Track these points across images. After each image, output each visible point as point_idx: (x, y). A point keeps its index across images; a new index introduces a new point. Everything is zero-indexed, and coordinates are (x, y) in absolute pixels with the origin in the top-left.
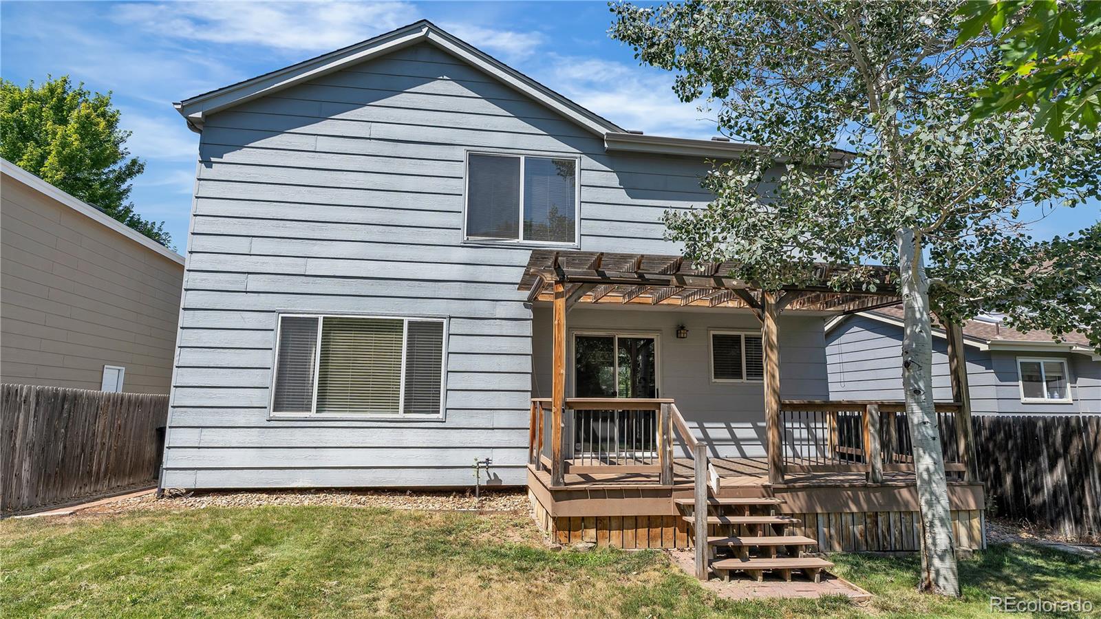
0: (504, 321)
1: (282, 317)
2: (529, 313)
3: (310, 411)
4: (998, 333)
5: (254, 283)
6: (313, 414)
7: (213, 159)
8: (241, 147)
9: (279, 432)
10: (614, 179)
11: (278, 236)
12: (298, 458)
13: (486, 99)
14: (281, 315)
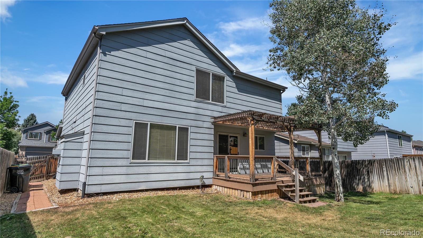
0: (206, 129)
1: (135, 122)
2: (213, 127)
3: (145, 159)
4: (298, 138)
5: (124, 107)
6: (146, 161)
7: (107, 53)
8: (118, 50)
9: (134, 168)
10: (234, 85)
11: (133, 89)
12: (142, 178)
13: (201, 50)
14: (134, 121)
